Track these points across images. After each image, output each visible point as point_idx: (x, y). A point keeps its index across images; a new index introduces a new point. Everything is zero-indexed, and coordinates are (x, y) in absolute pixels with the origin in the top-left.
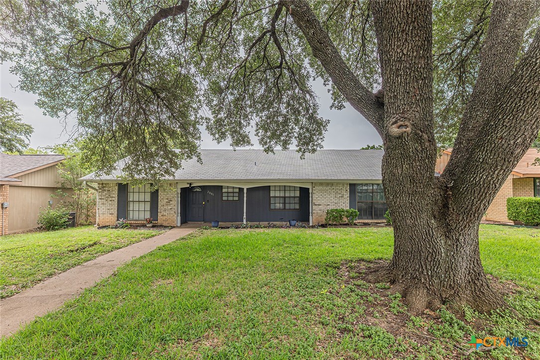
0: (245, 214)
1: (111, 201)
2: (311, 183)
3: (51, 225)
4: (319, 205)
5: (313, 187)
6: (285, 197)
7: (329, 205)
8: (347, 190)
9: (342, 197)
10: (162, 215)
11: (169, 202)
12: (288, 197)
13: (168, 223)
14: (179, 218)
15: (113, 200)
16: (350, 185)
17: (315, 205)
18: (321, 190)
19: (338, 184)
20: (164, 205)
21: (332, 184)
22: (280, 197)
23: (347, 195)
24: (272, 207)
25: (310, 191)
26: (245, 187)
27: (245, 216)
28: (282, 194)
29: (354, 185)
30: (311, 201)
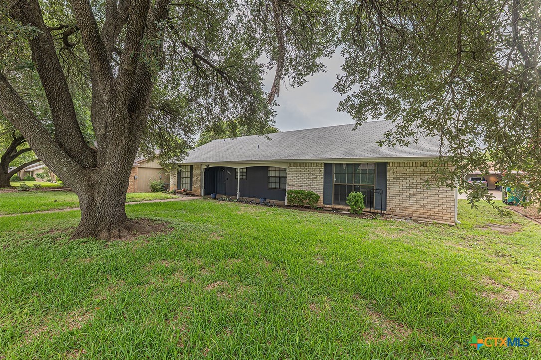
0: (238, 190)
2: (287, 164)
3: (154, 189)
4: (293, 186)
5: (289, 168)
6: (280, 177)
7: (301, 186)
8: (321, 171)
9: (315, 178)
10: (194, 188)
11: (197, 178)
12: (282, 177)
13: (197, 193)
14: (203, 190)
15: (175, 177)
16: (325, 165)
18: (295, 171)
20: (195, 180)
21: (306, 165)
22: (276, 177)
23: (321, 176)
24: (270, 186)
27: (238, 192)
28: (278, 175)
29: (330, 165)
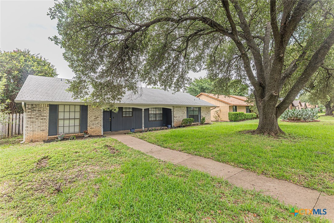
1: (42, 119)
2: (172, 107)
5: (173, 109)
6: (156, 114)
7: (180, 117)
8: (186, 110)
9: (184, 113)
10: (91, 128)
11: (96, 119)
13: (96, 134)
14: (103, 129)
15: (45, 119)
16: (187, 107)
17: (175, 117)
18: (177, 110)
19: (183, 107)
20: (92, 121)
22: (154, 114)
23: (186, 112)
24: (150, 119)
25: (172, 110)
26: (143, 108)
27: (143, 125)
28: (155, 112)
30: (172, 115)
